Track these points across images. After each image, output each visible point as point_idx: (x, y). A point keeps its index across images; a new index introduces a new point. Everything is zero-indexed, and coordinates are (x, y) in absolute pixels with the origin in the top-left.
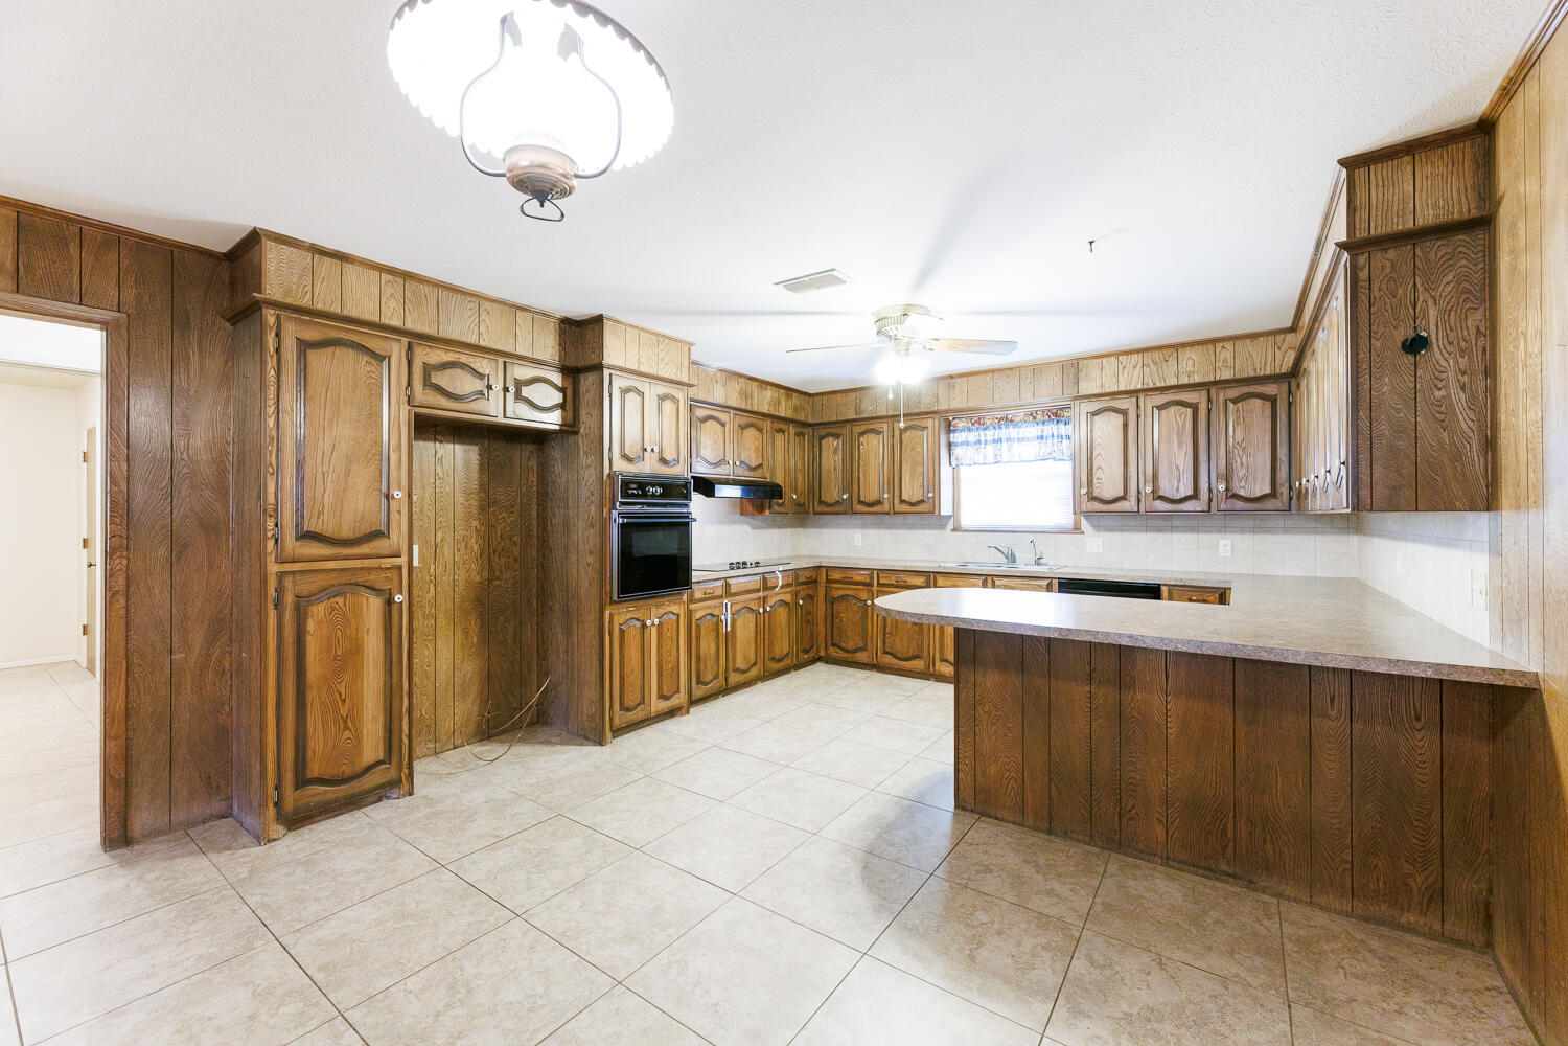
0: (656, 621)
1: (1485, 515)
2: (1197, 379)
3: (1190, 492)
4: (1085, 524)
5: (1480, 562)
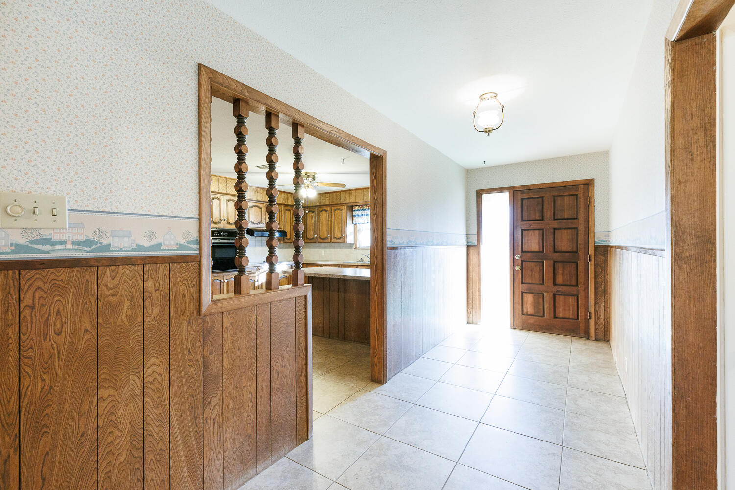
0: (226, 281)
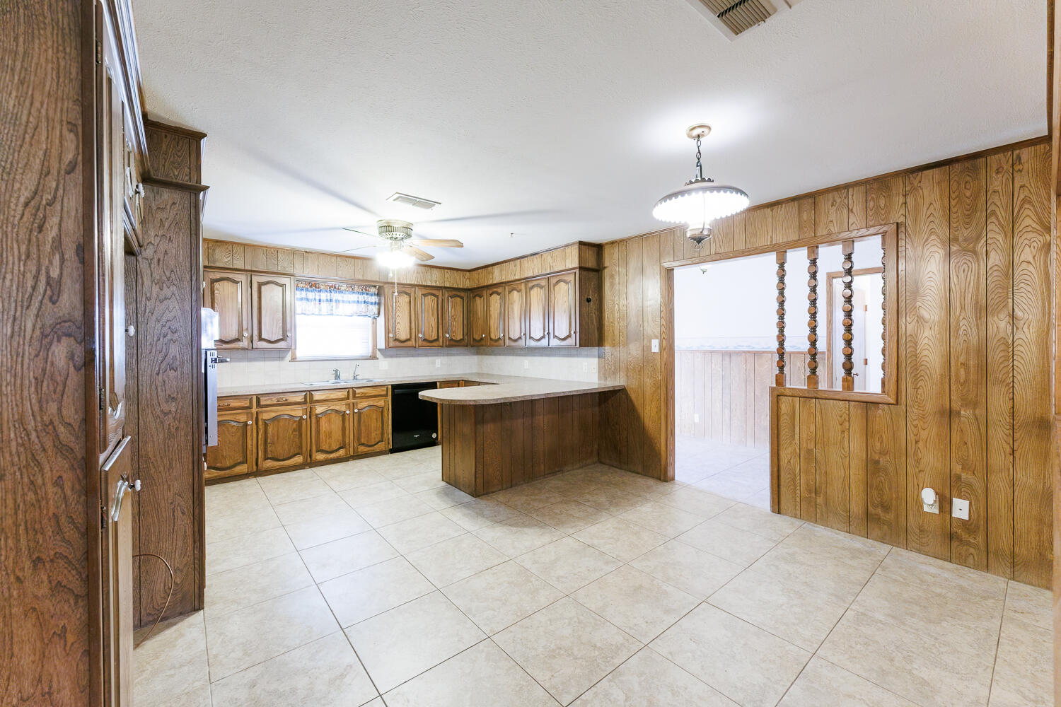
1: (597, 348)
4: (379, 354)
5: (595, 361)
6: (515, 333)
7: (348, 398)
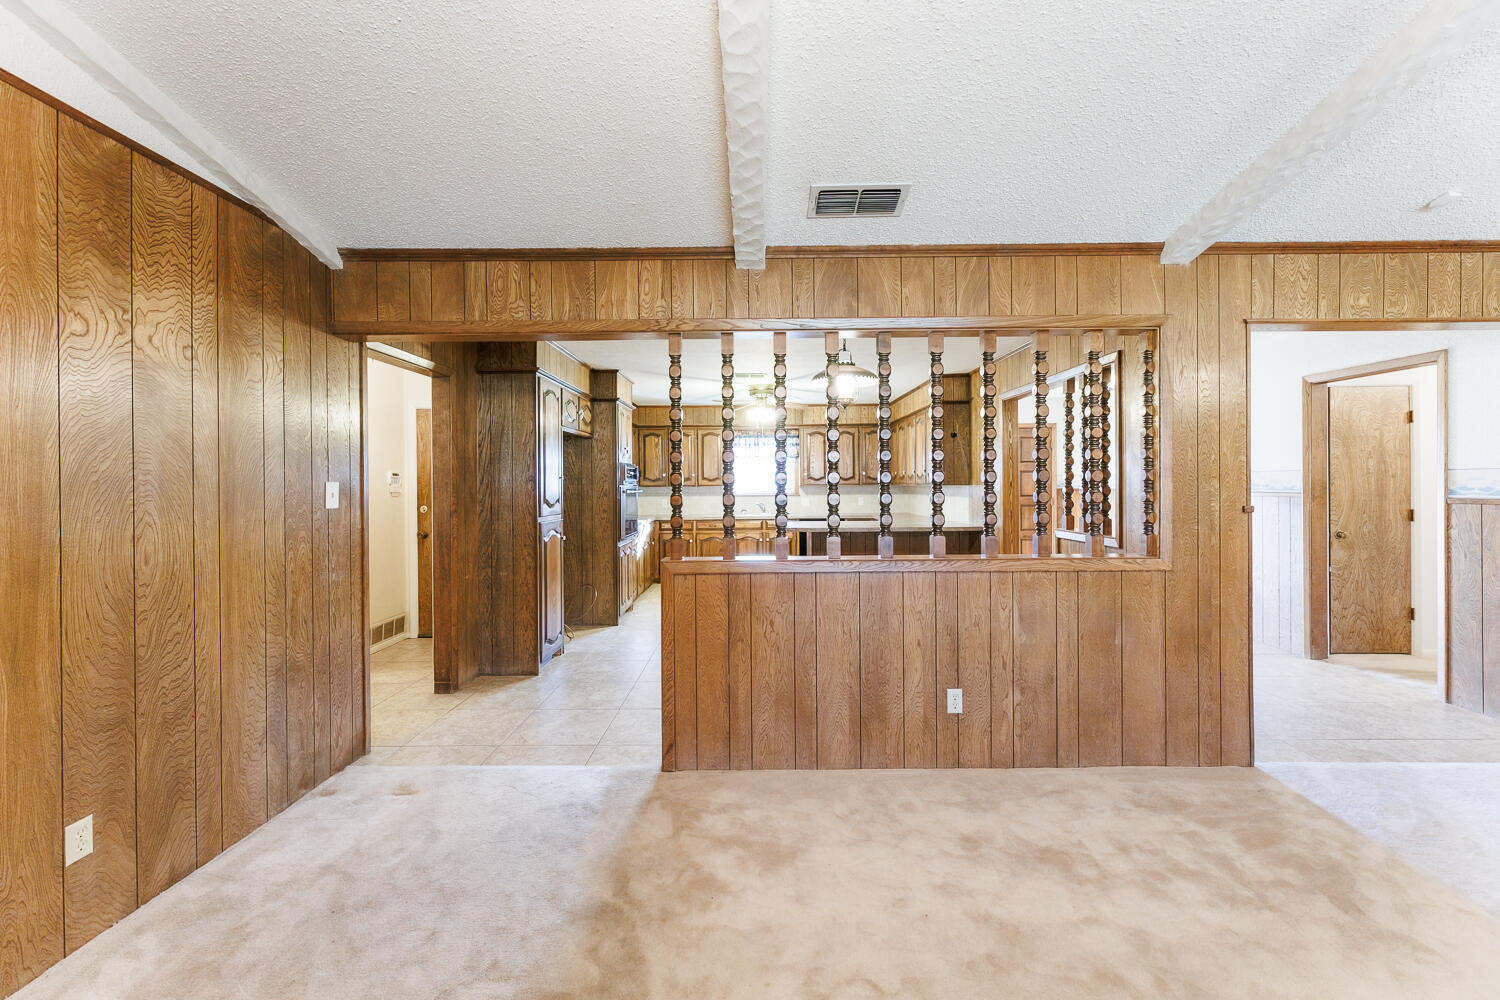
1: (968, 487)
2: (854, 422)
3: (851, 475)
4: (801, 491)
5: (967, 500)
6: (911, 472)
7: (762, 528)
